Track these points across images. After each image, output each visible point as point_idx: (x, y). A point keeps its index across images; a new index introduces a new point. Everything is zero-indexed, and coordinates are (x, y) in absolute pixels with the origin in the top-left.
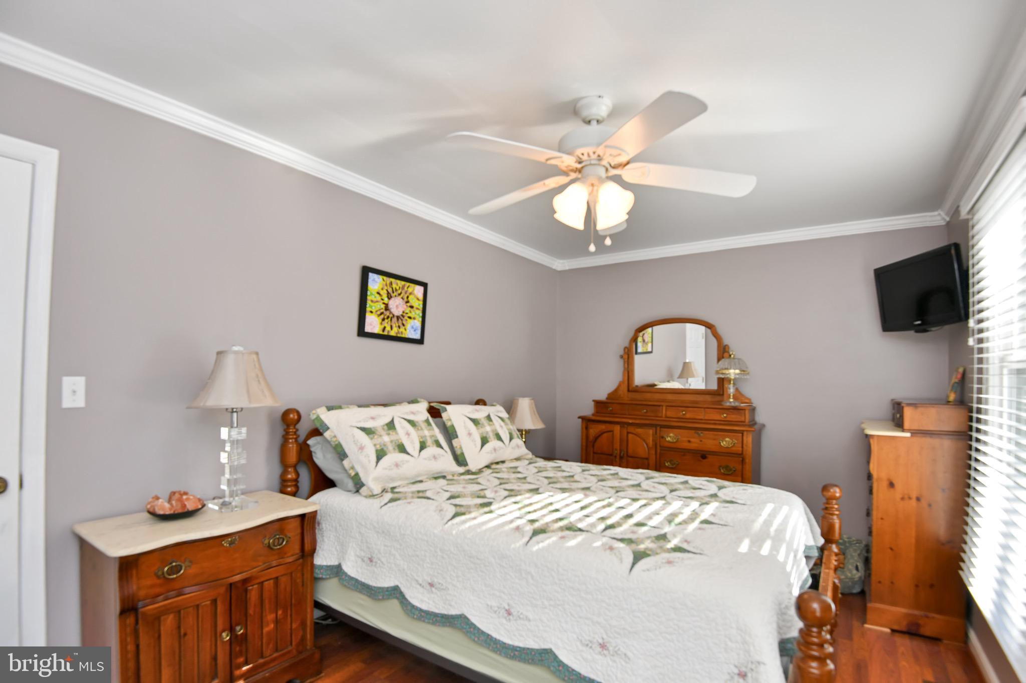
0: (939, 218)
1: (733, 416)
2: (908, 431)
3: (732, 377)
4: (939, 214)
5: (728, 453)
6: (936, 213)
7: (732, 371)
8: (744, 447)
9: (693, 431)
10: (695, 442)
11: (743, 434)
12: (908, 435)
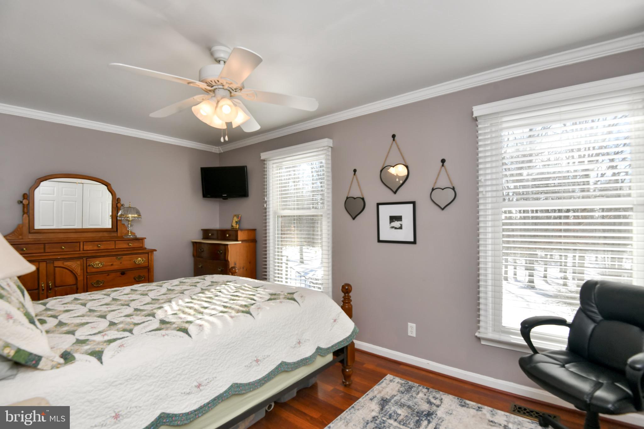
0: (218, 150)
1: (136, 244)
2: (240, 241)
3: (131, 219)
4: (219, 148)
5: (139, 268)
6: (217, 147)
7: (130, 215)
8: (150, 262)
9: (115, 257)
10: (117, 264)
11: (148, 254)
12: (240, 242)
